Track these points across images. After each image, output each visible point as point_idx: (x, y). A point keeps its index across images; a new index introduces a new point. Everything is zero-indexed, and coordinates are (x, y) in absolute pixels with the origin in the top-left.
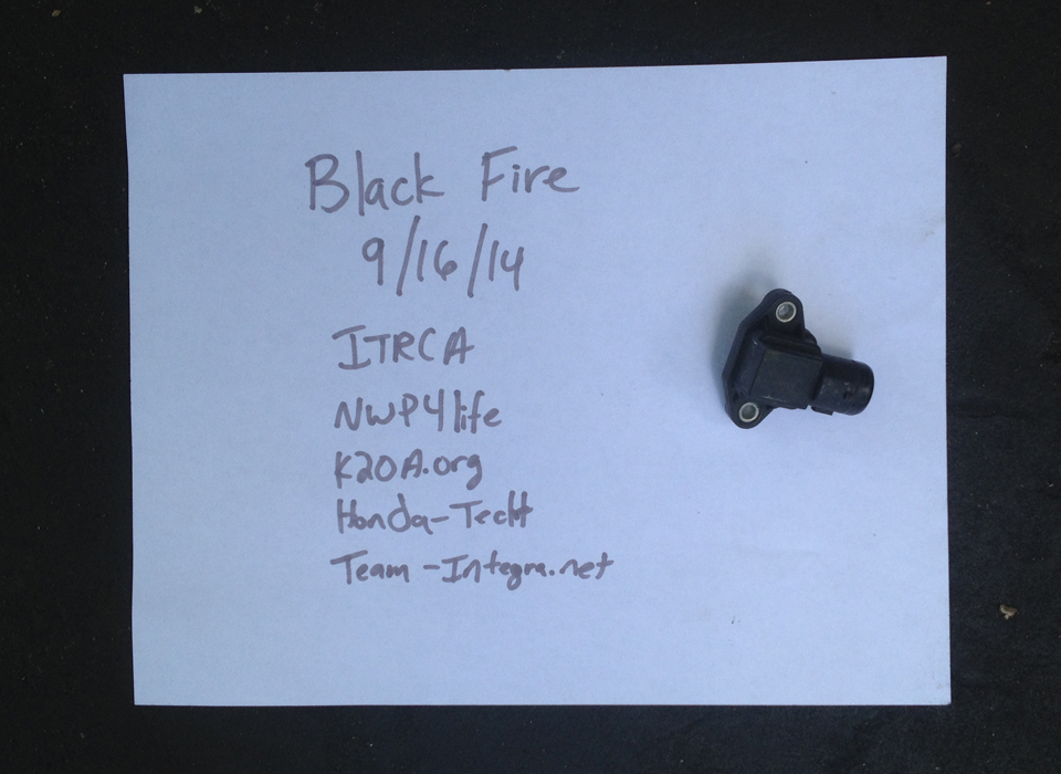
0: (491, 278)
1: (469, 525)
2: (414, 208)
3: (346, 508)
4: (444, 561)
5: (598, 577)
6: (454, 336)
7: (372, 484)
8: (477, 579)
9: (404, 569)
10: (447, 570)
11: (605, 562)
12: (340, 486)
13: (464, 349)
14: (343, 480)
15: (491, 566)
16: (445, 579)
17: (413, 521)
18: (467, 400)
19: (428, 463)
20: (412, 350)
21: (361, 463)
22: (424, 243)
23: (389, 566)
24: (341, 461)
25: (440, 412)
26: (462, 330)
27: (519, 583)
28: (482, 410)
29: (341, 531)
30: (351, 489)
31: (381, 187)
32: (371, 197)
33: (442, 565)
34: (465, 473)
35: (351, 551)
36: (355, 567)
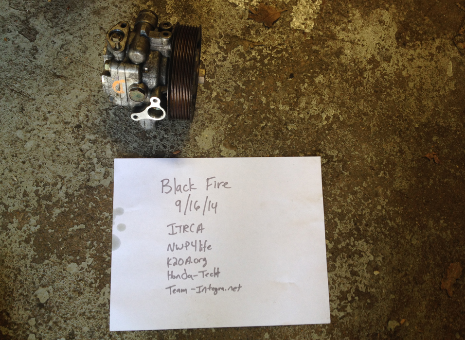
0: (209, 210)
1: (203, 277)
2: (189, 192)
3: (170, 273)
4: (197, 287)
5: (238, 291)
6: (199, 225)
7: (177, 266)
8: (206, 292)
9: (186, 290)
11: (240, 287)
12: (168, 267)
13: (202, 229)
14: (169, 266)
15: (209, 288)
16: (197, 292)
17: (188, 276)
18: (203, 243)
19: (192, 260)
20: (188, 230)
21: (174, 260)
22: (192, 201)
23: (182, 289)
24: (169, 260)
25: (196, 246)
26: (201, 224)
27: (217, 293)
28: (207, 246)
29: (169, 279)
30: (171, 268)
31: (180, 187)
32: (178, 189)
33: (196, 289)
34: (202, 262)
35: (171, 285)
36: (172, 290)
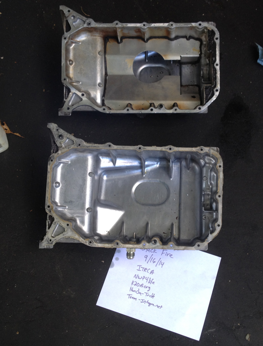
0: (159, 265)
1: (146, 296)
2: (153, 253)
3: (132, 288)
4: (141, 299)
5: (160, 309)
7: (136, 286)
8: (145, 303)
9: (136, 299)
10: (141, 301)
11: (161, 307)
13: (153, 273)
15: (147, 302)
17: (139, 293)
18: (151, 280)
19: (144, 286)
20: (146, 271)
21: (135, 283)
22: (152, 258)
23: (134, 298)
24: (133, 282)
25: (147, 280)
26: (153, 270)
27: (150, 306)
28: (153, 281)
29: (130, 291)
30: (133, 286)
34: (148, 289)
35: (130, 294)
36: (130, 296)
